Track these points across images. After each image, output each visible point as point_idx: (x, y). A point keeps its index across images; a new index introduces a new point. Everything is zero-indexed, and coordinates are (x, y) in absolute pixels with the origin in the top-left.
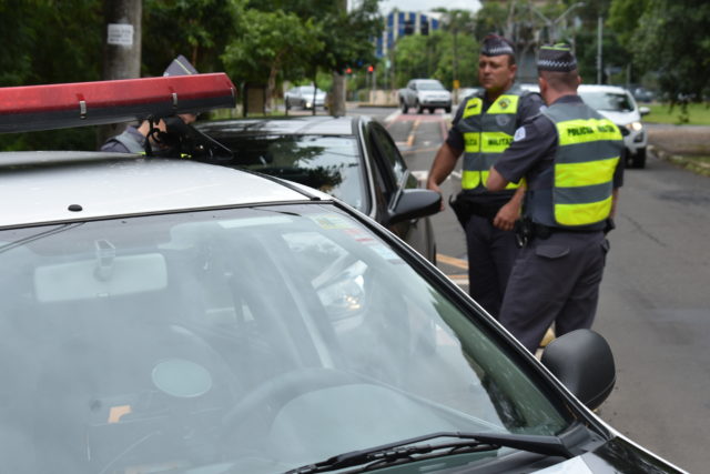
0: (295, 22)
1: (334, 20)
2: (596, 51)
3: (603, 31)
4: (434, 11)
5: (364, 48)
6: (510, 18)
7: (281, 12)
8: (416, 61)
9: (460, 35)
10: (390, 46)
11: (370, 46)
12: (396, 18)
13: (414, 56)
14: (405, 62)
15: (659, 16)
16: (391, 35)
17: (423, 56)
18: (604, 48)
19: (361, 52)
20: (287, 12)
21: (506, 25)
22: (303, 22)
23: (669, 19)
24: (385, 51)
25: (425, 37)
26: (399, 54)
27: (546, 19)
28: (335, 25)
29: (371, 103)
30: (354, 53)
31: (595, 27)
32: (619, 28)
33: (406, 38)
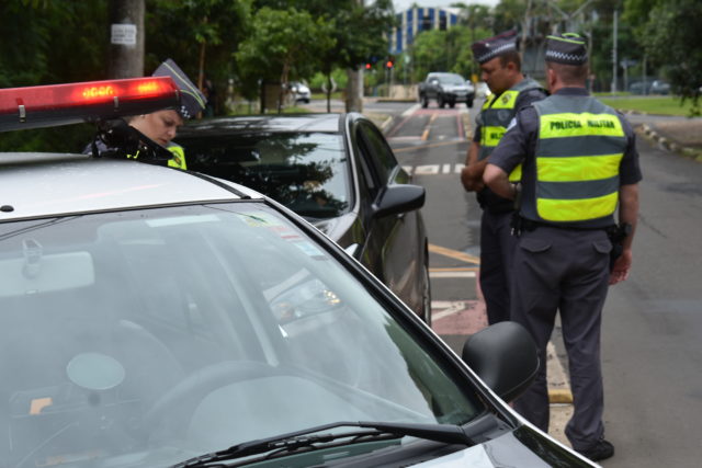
0: (307, 20)
1: (348, 17)
2: (611, 44)
3: (619, 24)
4: (453, 6)
5: (377, 44)
6: (527, 13)
7: (293, 9)
8: (435, 56)
9: (479, 30)
10: (410, 41)
11: (383, 42)
12: (415, 14)
13: (433, 51)
14: (424, 57)
15: (669, 10)
16: (410, 30)
17: (442, 50)
18: (619, 42)
19: (375, 49)
20: (299, 11)
21: (524, 19)
22: (315, 20)
23: (679, 13)
24: (404, 46)
25: (444, 33)
26: (418, 49)
27: (562, 13)
28: (348, 22)
29: (390, 98)
30: (368, 49)
31: (610, 21)
32: (634, 21)
33: (425, 33)
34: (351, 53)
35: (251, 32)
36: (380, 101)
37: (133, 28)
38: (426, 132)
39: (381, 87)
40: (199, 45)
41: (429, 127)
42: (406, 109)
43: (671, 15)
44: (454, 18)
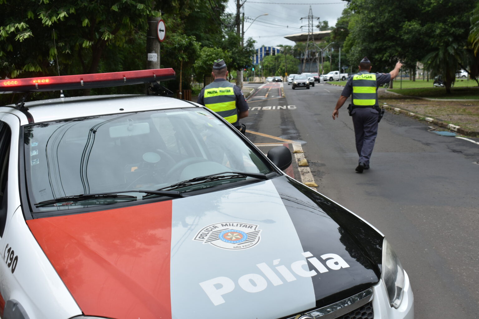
0: (221, 51)
1: (237, 51)
2: (339, 60)
3: (341, 53)
4: (278, 46)
5: (248, 61)
6: (306, 49)
7: (216, 48)
8: (271, 66)
9: (288, 55)
10: (261, 60)
11: (250, 60)
12: (263, 49)
13: (270, 63)
14: (267, 66)
15: (359, 47)
16: (261, 55)
17: (274, 63)
18: (341, 59)
19: (247, 62)
20: (218, 48)
21: (305, 51)
22: (224, 51)
23: (363, 48)
24: (259, 62)
25: (274, 56)
26: (264, 63)
27: (319, 48)
28: (237, 52)
29: (254, 82)
30: (244, 63)
31: (338, 51)
32: (347, 52)
33: (267, 56)
34: (238, 64)
35: (199, 56)
36: (250, 83)
37: (156, 54)
38: (267, 95)
39: (250, 78)
40: (180, 62)
41: (268, 92)
42: (260, 86)
43: (359, 49)
44: (278, 50)
